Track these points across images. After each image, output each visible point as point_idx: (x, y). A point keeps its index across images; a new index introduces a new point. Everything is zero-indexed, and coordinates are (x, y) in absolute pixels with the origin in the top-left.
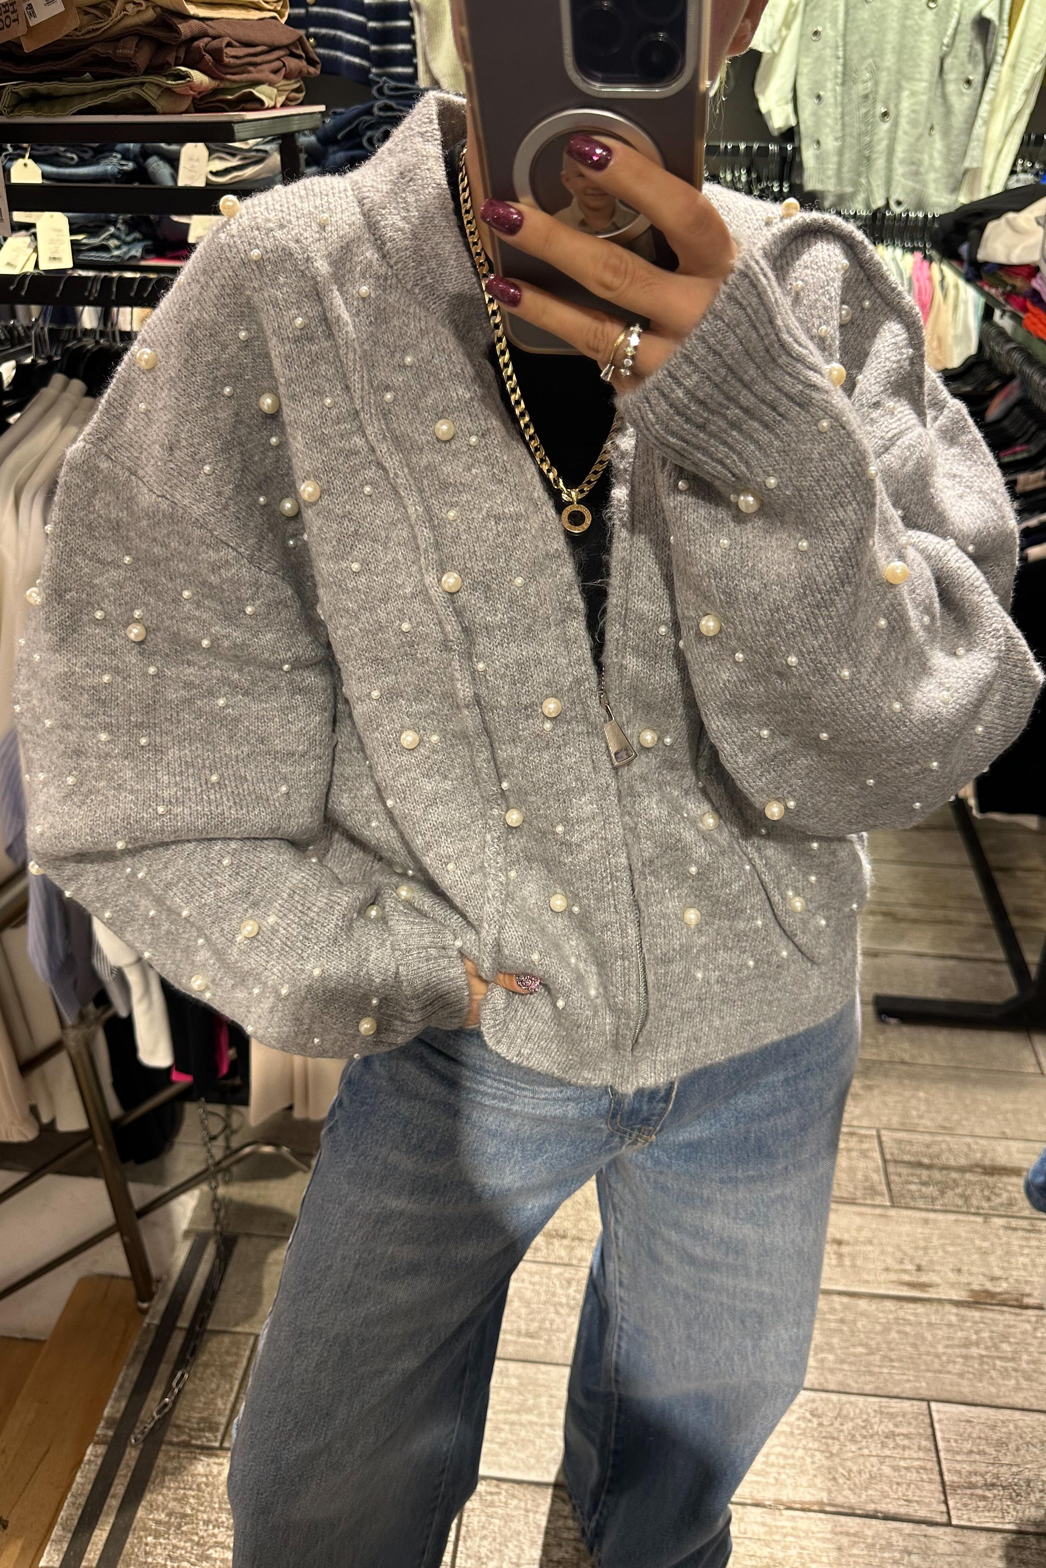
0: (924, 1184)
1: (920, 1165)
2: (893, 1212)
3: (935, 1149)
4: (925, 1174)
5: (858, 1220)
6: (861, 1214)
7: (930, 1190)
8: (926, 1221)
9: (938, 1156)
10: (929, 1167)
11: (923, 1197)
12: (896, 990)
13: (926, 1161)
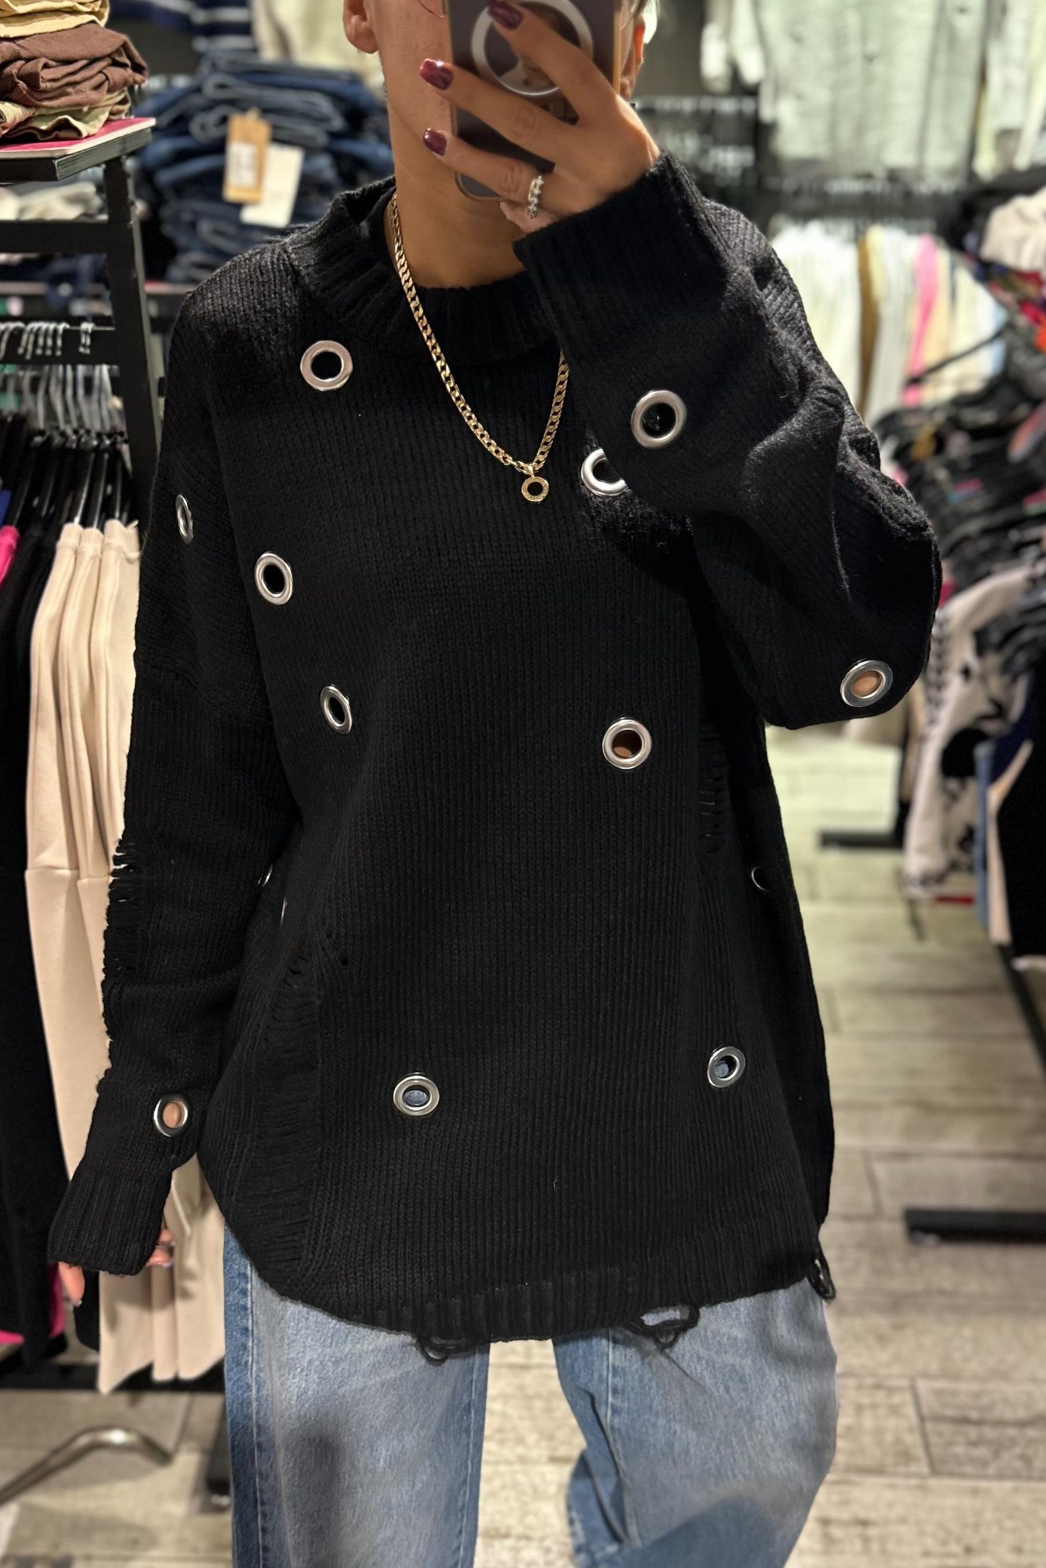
0: (974, 1444)
1: (965, 1421)
2: (933, 1482)
3: (985, 1401)
4: (973, 1432)
5: (888, 1495)
6: (892, 1487)
7: (981, 1452)
8: (975, 1492)
9: (990, 1407)
10: (979, 1423)
11: (972, 1461)
12: (932, 1200)
13: (974, 1415)
